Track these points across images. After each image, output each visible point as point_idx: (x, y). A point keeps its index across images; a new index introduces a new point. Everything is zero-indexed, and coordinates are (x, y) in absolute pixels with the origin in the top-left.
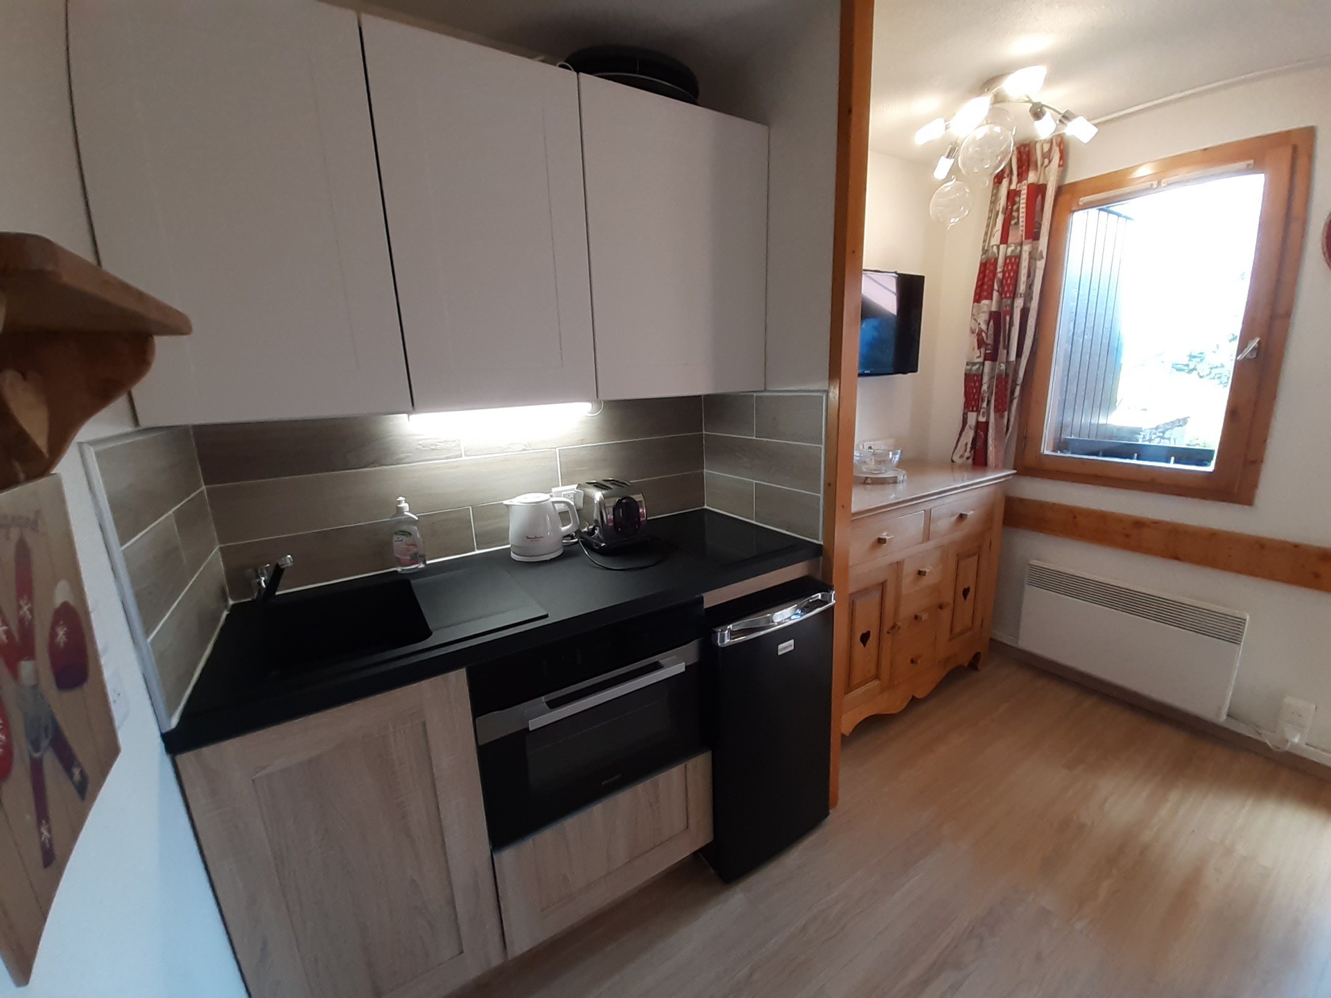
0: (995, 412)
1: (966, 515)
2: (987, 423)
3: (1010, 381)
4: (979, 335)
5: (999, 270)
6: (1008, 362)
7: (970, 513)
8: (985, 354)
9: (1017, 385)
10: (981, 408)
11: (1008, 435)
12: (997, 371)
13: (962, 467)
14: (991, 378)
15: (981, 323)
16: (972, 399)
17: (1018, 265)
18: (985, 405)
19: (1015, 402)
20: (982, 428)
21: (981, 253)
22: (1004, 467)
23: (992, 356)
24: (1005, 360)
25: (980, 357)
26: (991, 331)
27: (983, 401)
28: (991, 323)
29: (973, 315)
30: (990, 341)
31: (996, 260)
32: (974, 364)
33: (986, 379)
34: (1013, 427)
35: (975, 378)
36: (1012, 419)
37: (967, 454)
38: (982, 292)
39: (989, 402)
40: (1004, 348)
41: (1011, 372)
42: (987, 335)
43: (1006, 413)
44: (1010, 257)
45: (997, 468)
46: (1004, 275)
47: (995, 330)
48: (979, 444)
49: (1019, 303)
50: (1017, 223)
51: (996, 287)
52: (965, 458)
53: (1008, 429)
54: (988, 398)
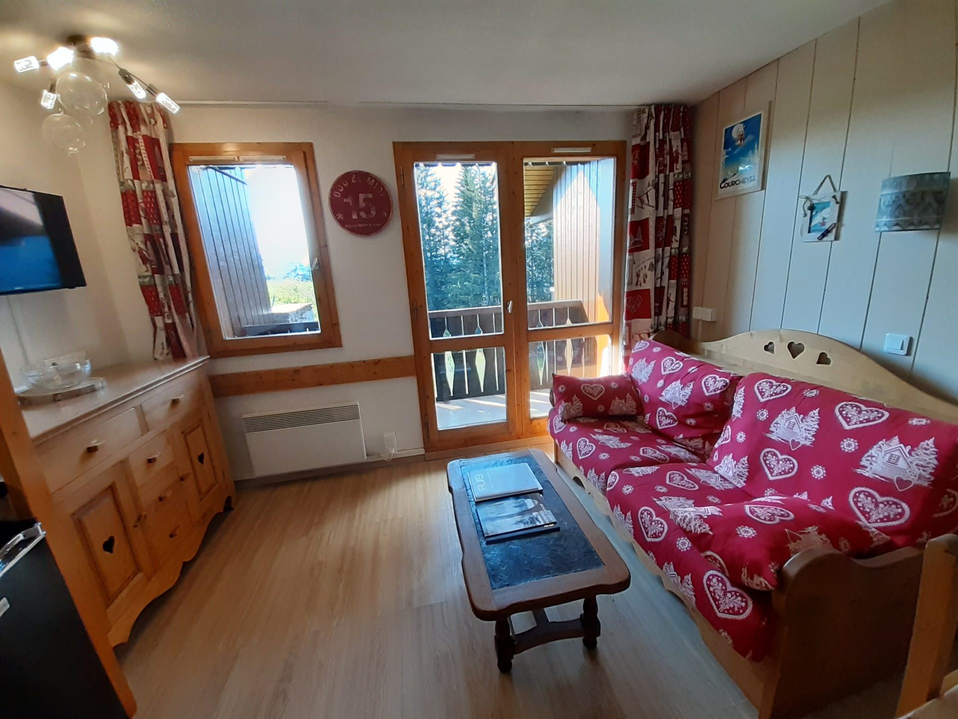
0: (177, 314)
1: (178, 399)
2: (174, 324)
3: (181, 289)
4: (140, 252)
5: (140, 201)
6: (174, 275)
7: (181, 397)
8: (152, 269)
9: (188, 292)
10: (164, 313)
11: (195, 331)
12: (167, 283)
13: (164, 362)
14: (164, 288)
15: (139, 243)
16: (154, 306)
17: (156, 198)
18: (166, 309)
19: (192, 305)
20: (171, 328)
21: (118, 184)
22: (200, 355)
23: (159, 270)
24: (171, 273)
25: (147, 271)
26: (151, 251)
27: (164, 307)
28: (148, 243)
29: (129, 236)
30: (152, 258)
31: (134, 192)
32: (145, 277)
33: (160, 289)
34: (197, 324)
35: (150, 289)
36: (194, 318)
37: (166, 351)
38: (131, 217)
39: (170, 308)
40: (167, 264)
41: (179, 281)
42: (147, 253)
43: (187, 314)
44: (147, 192)
45: (194, 357)
46: (146, 205)
47: (153, 248)
48: (174, 340)
49: (167, 230)
50: (143, 164)
51: (142, 214)
52: (165, 354)
53: (193, 326)
54: (168, 304)
